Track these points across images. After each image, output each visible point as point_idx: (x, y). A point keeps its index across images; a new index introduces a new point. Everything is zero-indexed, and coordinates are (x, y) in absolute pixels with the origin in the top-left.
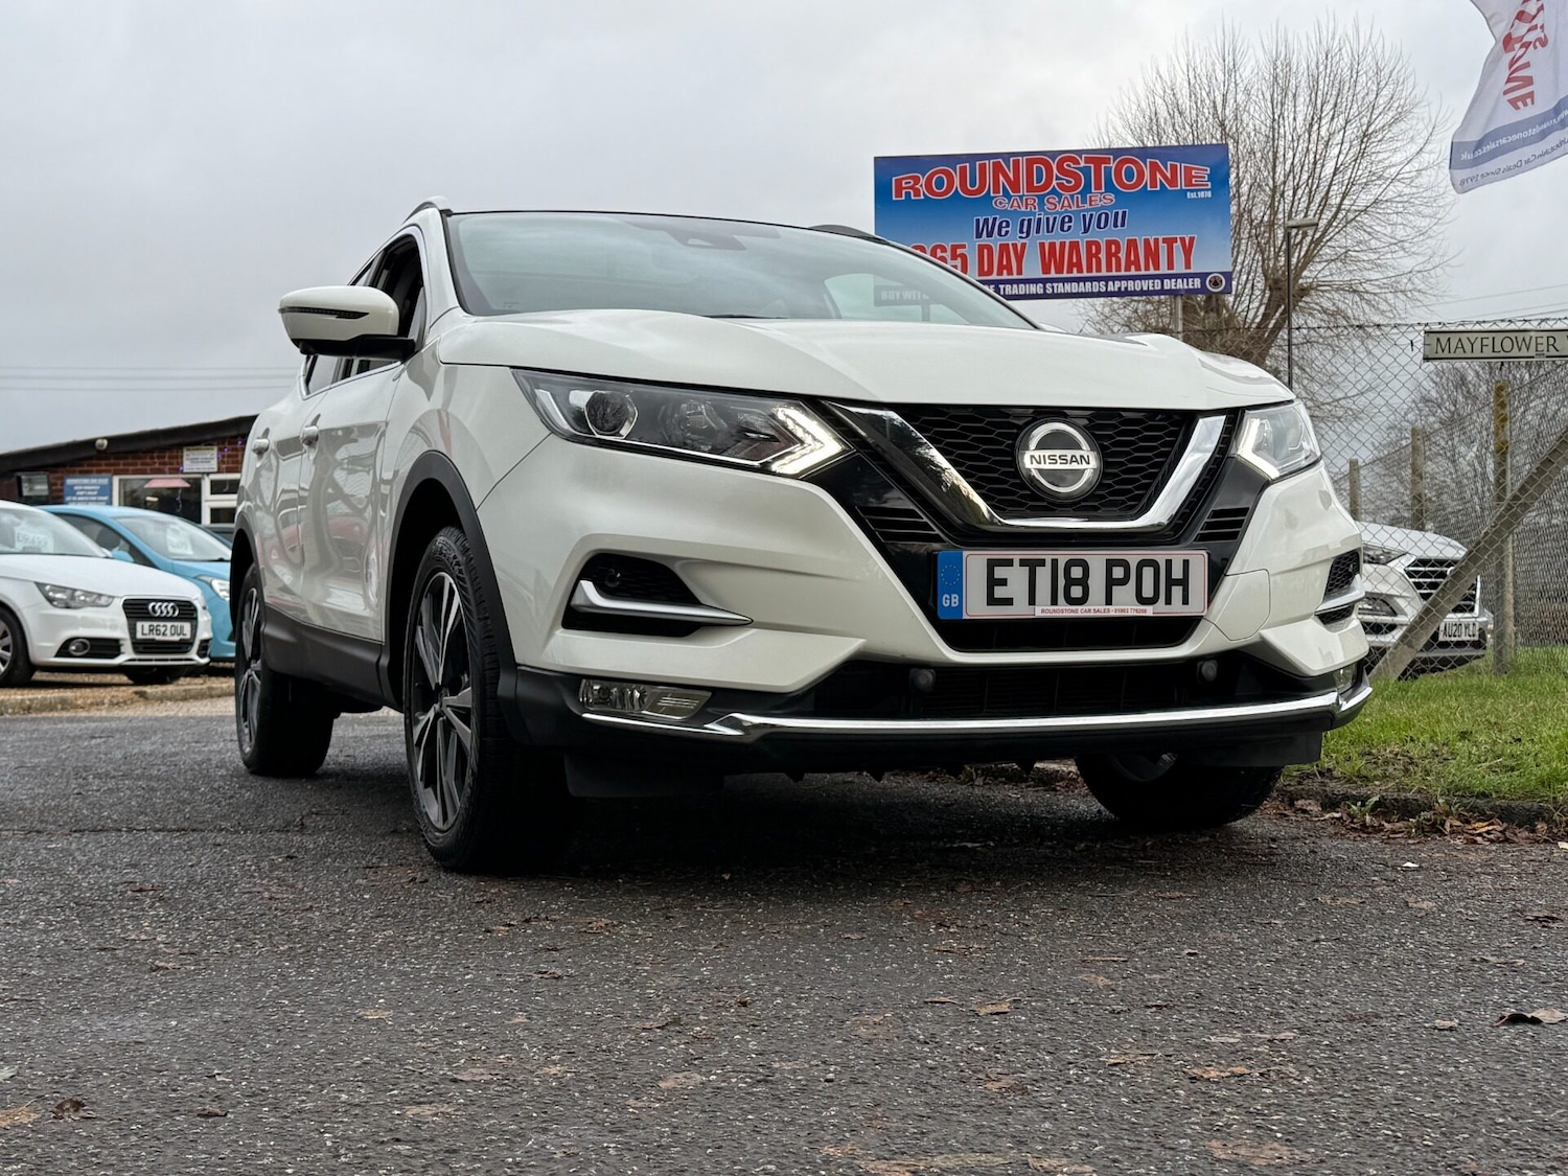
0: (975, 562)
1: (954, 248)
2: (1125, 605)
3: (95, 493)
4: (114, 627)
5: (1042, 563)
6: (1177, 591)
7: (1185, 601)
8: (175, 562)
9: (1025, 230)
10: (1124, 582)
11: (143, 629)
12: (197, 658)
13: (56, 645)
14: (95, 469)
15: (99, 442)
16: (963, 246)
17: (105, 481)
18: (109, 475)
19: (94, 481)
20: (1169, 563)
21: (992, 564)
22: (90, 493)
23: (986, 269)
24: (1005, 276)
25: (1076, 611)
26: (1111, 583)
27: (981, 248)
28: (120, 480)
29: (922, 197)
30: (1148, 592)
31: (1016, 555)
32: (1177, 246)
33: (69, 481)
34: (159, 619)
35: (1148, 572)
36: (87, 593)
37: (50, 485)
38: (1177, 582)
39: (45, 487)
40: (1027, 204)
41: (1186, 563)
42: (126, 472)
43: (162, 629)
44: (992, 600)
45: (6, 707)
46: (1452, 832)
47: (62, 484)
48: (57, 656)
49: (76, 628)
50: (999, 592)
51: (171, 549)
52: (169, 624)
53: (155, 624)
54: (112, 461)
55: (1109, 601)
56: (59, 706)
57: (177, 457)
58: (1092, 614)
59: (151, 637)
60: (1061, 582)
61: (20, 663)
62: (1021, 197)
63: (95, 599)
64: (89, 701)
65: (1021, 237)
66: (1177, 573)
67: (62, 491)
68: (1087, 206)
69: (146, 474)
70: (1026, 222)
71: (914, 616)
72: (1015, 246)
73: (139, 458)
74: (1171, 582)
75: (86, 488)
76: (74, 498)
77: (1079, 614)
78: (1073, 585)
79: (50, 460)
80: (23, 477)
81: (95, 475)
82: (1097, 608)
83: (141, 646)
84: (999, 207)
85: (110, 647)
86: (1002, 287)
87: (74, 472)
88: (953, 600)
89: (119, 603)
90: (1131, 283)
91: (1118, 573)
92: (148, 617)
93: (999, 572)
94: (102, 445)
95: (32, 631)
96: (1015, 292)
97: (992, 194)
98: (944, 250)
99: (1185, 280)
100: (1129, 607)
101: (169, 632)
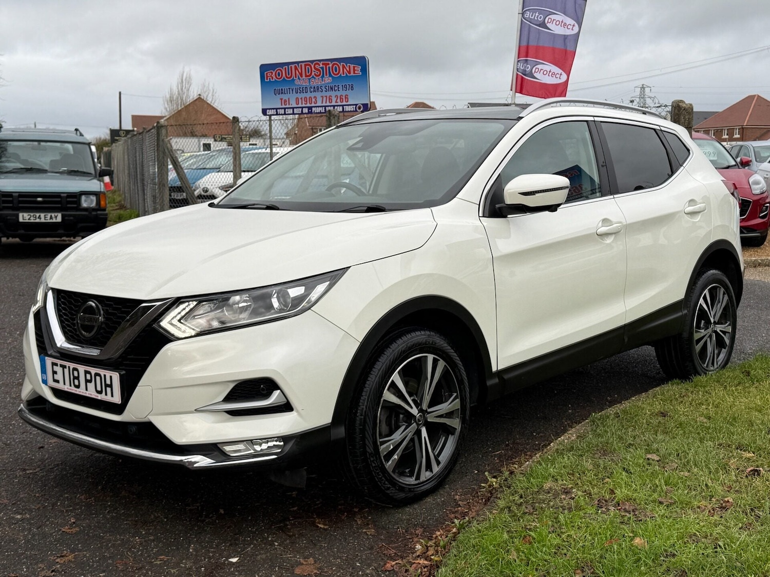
0: (48, 362)
5: (66, 367)
6: (109, 389)
7: (112, 396)
10: (90, 381)
20: (105, 376)
21: (53, 364)
26: (87, 381)
30: (99, 388)
31: (58, 362)
35: (98, 378)
38: (109, 385)
41: (111, 378)
44: (54, 380)
50: (55, 377)
55: (87, 389)
58: (81, 394)
60: (72, 377)
66: (108, 382)
77: (77, 392)
78: (76, 379)
82: (82, 390)
88: (45, 377)
91: (89, 377)
93: (55, 369)
100: (93, 394)
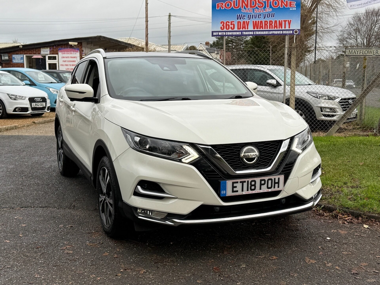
0: (229, 183)
1: (231, 22)
2: (264, 189)
3: (20, 59)
4: (26, 104)
5: (245, 182)
6: (276, 185)
7: (278, 187)
8: (40, 84)
9: (249, 18)
10: (264, 184)
11: (34, 105)
12: (47, 111)
13: (13, 109)
14: (19, 53)
15: (20, 46)
16: (234, 22)
17: (22, 56)
18: (23, 54)
19: (19, 56)
20: (275, 179)
21: (233, 183)
22: (18, 59)
23: (239, 28)
24: (244, 30)
25: (253, 192)
26: (261, 185)
27: (238, 22)
28: (26, 56)
29: (224, 9)
30: (270, 186)
31: (239, 180)
32: (287, 22)
33: (13, 56)
34: (37, 102)
35: (270, 182)
36: (20, 96)
37: (9, 57)
38: (277, 183)
39: (8, 57)
40: (250, 11)
41: (279, 179)
42: (27, 54)
43: (38, 105)
44: (233, 191)
45: (2, 130)
46: (340, 218)
47: (12, 57)
48: (13, 112)
49: (18, 105)
50: (235, 189)
51: (39, 79)
52: (40, 103)
53: (36, 103)
54: (24, 51)
55: (260, 189)
56: (15, 128)
57: (39, 50)
58: (256, 192)
59: (36, 106)
60: (249, 186)
61: (4, 113)
62: (248, 9)
63: (22, 98)
64: (22, 126)
65: (248, 20)
66: (277, 181)
67: (12, 58)
68: (265, 12)
69: (32, 54)
70: (249, 16)
71: (215, 196)
72: (246, 22)
73: (31, 50)
74: (275, 183)
75: (18, 58)
76: (15, 60)
77: (253, 193)
78: (252, 186)
79: (8, 51)
80: (2, 55)
81: (19, 54)
82: (257, 191)
83: (33, 109)
84: (243, 12)
85: (26, 109)
86: (243, 32)
87: (15, 54)
88: (224, 192)
89: (27, 99)
90: (275, 32)
91: (263, 182)
92: (35, 101)
93: (235, 185)
94: (21, 47)
95: (7, 106)
96: (246, 34)
97: (241, 8)
98: (229, 23)
99: (288, 31)
100: (265, 190)
101: (40, 105)
